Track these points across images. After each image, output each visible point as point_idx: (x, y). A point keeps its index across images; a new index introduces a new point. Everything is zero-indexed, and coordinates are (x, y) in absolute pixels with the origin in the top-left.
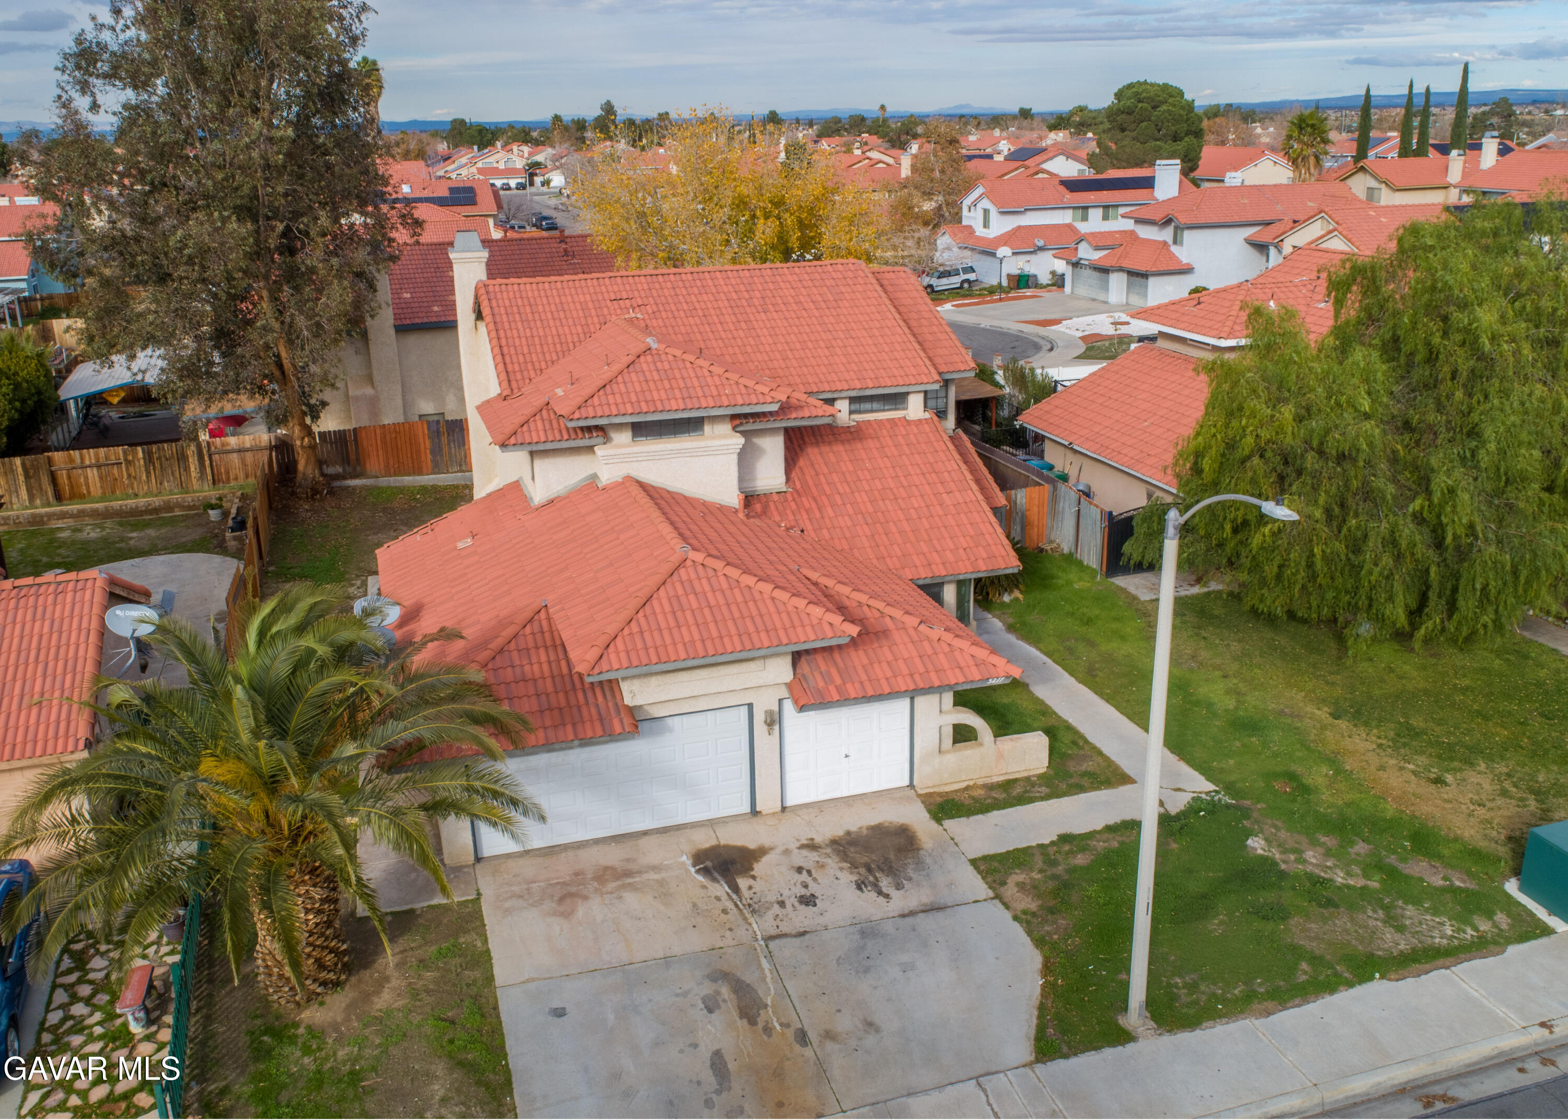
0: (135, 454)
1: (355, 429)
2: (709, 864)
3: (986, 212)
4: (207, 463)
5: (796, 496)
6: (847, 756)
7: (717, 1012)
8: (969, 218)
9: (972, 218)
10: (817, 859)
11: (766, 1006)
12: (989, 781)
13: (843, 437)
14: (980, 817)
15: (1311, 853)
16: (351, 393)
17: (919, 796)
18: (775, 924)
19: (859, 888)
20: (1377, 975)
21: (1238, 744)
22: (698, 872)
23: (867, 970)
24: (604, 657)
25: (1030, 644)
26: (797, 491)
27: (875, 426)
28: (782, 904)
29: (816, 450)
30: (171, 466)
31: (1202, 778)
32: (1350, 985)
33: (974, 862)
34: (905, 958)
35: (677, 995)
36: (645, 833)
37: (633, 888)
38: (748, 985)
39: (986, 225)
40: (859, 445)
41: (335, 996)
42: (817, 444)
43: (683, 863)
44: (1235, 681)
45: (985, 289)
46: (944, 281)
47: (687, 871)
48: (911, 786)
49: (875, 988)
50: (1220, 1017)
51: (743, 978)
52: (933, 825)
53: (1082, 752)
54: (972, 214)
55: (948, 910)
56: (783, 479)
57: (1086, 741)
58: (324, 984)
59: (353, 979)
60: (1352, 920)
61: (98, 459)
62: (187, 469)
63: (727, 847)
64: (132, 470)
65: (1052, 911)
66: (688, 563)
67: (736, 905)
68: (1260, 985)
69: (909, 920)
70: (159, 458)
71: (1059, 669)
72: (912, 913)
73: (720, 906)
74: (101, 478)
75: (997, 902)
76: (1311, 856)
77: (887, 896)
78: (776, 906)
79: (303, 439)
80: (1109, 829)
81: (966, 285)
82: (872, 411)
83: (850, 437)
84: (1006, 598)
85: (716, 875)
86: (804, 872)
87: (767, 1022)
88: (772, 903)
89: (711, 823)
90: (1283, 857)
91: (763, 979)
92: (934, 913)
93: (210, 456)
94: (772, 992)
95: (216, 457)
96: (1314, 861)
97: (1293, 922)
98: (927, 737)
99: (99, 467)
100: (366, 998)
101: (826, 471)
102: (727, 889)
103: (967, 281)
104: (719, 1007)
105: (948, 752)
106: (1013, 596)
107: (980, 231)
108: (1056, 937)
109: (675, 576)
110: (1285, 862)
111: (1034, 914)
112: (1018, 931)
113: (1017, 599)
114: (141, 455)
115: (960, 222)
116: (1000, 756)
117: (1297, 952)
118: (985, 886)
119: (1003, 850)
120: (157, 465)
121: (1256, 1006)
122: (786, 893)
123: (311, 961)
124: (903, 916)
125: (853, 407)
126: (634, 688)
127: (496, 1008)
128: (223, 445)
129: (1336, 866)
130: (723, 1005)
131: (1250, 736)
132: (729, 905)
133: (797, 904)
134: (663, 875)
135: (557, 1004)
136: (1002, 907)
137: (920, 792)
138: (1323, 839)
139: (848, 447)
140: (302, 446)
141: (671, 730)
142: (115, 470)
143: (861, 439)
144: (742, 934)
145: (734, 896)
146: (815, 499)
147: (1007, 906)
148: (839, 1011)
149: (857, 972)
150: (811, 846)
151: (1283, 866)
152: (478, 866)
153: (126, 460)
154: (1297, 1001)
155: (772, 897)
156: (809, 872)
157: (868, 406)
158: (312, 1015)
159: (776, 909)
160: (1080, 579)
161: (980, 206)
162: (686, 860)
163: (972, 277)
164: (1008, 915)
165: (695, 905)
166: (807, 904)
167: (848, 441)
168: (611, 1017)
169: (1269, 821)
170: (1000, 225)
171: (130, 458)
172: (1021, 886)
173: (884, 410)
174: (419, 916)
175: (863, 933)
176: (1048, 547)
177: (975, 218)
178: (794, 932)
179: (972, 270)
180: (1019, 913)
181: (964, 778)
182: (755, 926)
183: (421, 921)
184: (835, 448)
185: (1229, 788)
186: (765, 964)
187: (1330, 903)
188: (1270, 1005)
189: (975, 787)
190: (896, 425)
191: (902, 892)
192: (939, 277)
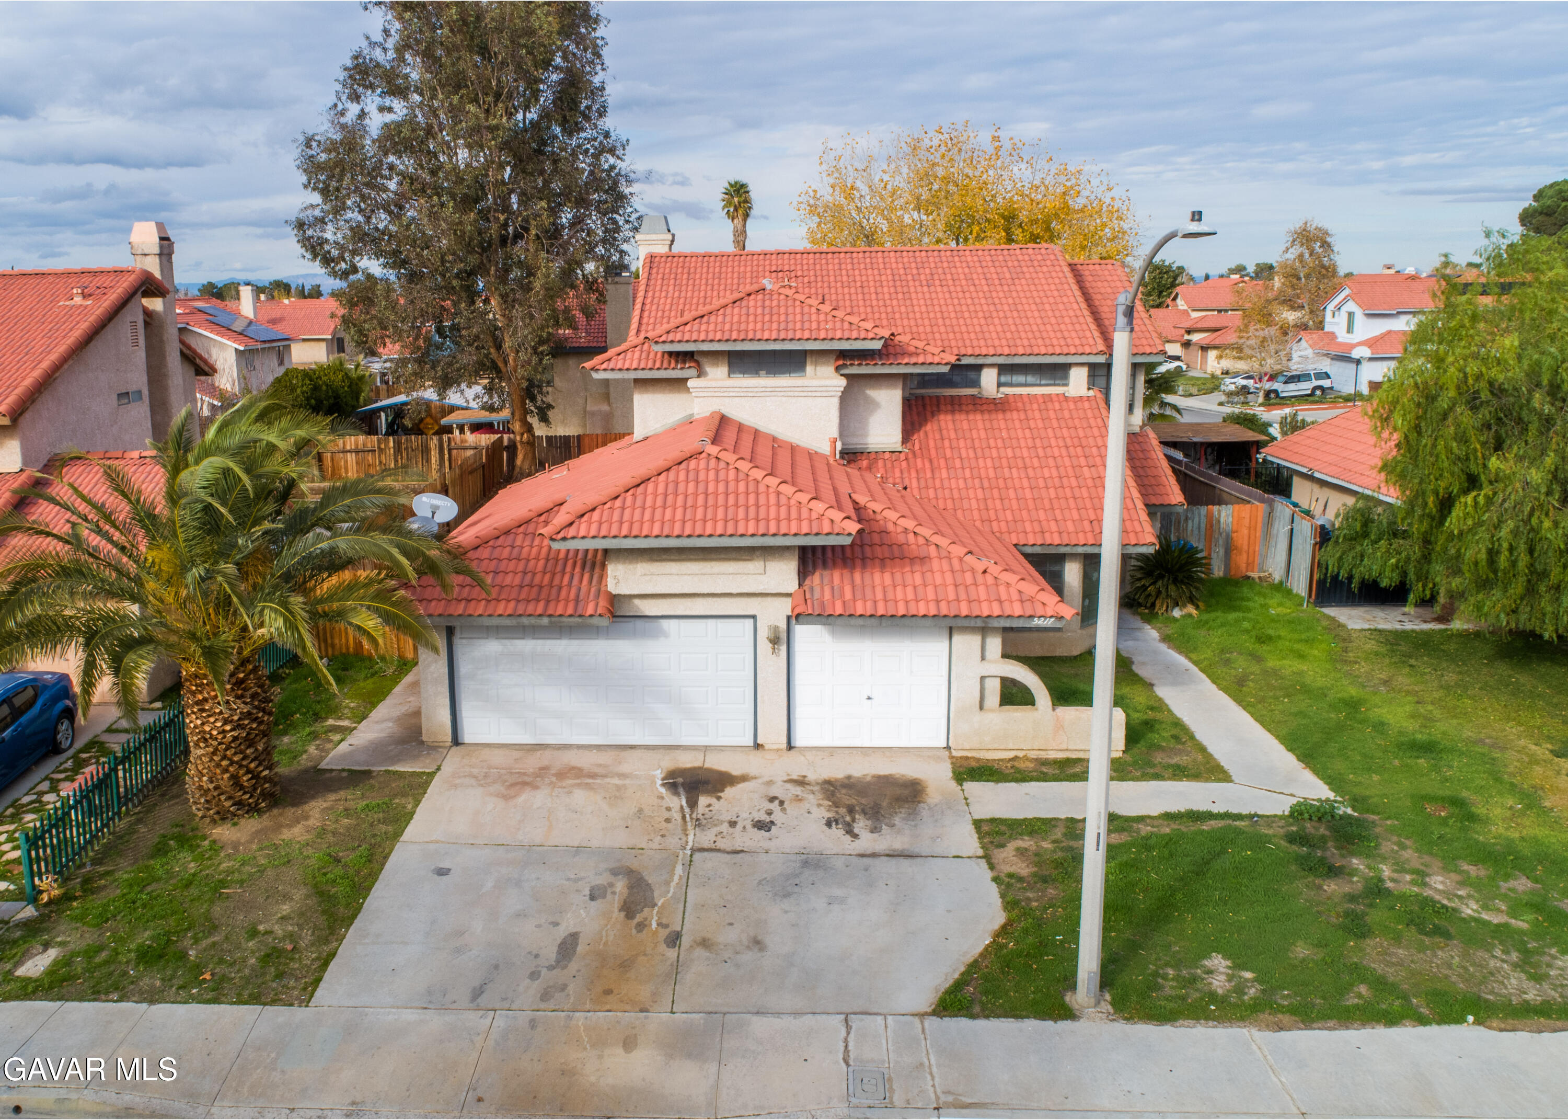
0: (387, 442)
1: (579, 436)
2: (680, 780)
3: (1351, 315)
4: (446, 456)
5: (910, 456)
6: (869, 698)
7: (599, 901)
8: (1331, 323)
9: (1335, 323)
10: (799, 793)
11: (656, 905)
12: (1043, 755)
13: (985, 407)
14: (1013, 784)
15: (1440, 878)
16: (588, 408)
17: (951, 757)
18: (714, 838)
19: (829, 824)
20: (1471, 1018)
21: (1396, 762)
22: (663, 785)
23: (787, 895)
24: (574, 526)
25: (1180, 653)
26: (914, 453)
27: (1026, 400)
28: (733, 824)
29: (949, 417)
30: (416, 456)
31: (1326, 787)
32: (1422, 1021)
33: (978, 824)
34: (838, 892)
35: (568, 879)
36: (633, 747)
37: (588, 787)
38: (648, 885)
39: (1350, 329)
40: (1000, 416)
41: (252, 820)
42: (953, 412)
43: (654, 776)
44: (1430, 707)
45: (1340, 397)
46: (1292, 386)
47: (654, 782)
48: (948, 748)
49: (786, 912)
50: (1207, 1018)
51: (647, 878)
52: (953, 784)
53: (1180, 747)
54: (1336, 320)
55: (919, 860)
56: (899, 437)
57: (1192, 737)
58: (239, 804)
59: (275, 811)
60: (1465, 955)
61: (357, 445)
62: (428, 461)
63: (710, 770)
64: (383, 457)
65: (1045, 880)
66: (704, 455)
67: (684, 817)
68: (1284, 997)
69: (865, 860)
70: (406, 449)
71: (1203, 676)
72: (874, 855)
73: (667, 815)
74: (357, 463)
75: (983, 862)
76: (1438, 882)
77: (855, 836)
78: (726, 825)
79: (522, 435)
80: (1168, 816)
81: (1318, 392)
82: (1026, 385)
83: (992, 406)
84: (1177, 613)
85: (681, 790)
86: (777, 802)
87: (646, 919)
88: (722, 822)
89: (706, 749)
90: (1395, 875)
91: (668, 883)
92: (901, 860)
93: (450, 451)
94: (670, 895)
95: (454, 452)
96: (1440, 887)
97: (1370, 943)
98: (967, 690)
99: (357, 452)
100: (278, 828)
101: (953, 435)
102: (684, 803)
103: (1320, 388)
104: (604, 896)
105: (992, 710)
106: (1185, 611)
107: (1343, 336)
108: (1035, 904)
109: (683, 465)
110: (1393, 880)
111: (1021, 879)
112: (993, 892)
113: (1190, 615)
114: (391, 444)
115: (1323, 329)
116: (1059, 727)
117: (1358, 973)
118: (978, 845)
119: (1021, 817)
120: (404, 455)
121: (1265, 1016)
122: (744, 815)
123: (226, 776)
124: (862, 856)
125: (1003, 379)
126: (618, 574)
127: (386, 858)
128: (462, 441)
129: (1469, 896)
130: (609, 896)
131: (1418, 757)
132: (677, 816)
133: (749, 827)
134: (627, 782)
135: (445, 865)
136: (986, 867)
137: (955, 753)
138: (1466, 867)
139: (986, 416)
140: (521, 441)
141: (666, 635)
142: (370, 457)
143: (1004, 411)
144: (673, 842)
145: (687, 810)
146: (931, 461)
147: (992, 867)
148: (731, 924)
149: (776, 895)
150: (801, 782)
151: (1389, 884)
152: (454, 749)
153: (379, 447)
154: (1331, 1024)
155: (727, 817)
156: (782, 803)
157: (1021, 379)
158: (223, 832)
159: (725, 827)
160: (1280, 604)
161: (1345, 309)
162: (659, 774)
163: (1326, 383)
164: (989, 874)
165: (640, 811)
166: (760, 828)
167: (989, 411)
168: (490, 884)
169: (1395, 839)
170: (1366, 329)
171: (383, 446)
172: (1021, 852)
173: (1040, 385)
174: (373, 777)
175: (806, 864)
176: (1255, 575)
177: (1337, 324)
178: (729, 849)
179: (1328, 376)
180: (1002, 875)
181: (1011, 746)
182: (691, 838)
183: (372, 781)
184: (971, 417)
185: (1355, 802)
186: (679, 870)
187: (1438, 931)
188: (1286, 1019)
189: (1026, 758)
190: (1051, 400)
191: (875, 835)
192: (1286, 382)
